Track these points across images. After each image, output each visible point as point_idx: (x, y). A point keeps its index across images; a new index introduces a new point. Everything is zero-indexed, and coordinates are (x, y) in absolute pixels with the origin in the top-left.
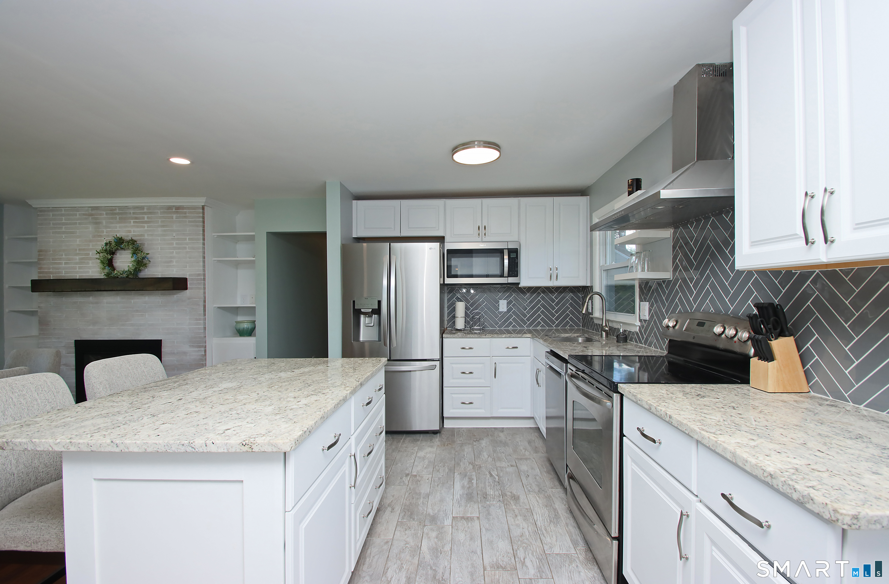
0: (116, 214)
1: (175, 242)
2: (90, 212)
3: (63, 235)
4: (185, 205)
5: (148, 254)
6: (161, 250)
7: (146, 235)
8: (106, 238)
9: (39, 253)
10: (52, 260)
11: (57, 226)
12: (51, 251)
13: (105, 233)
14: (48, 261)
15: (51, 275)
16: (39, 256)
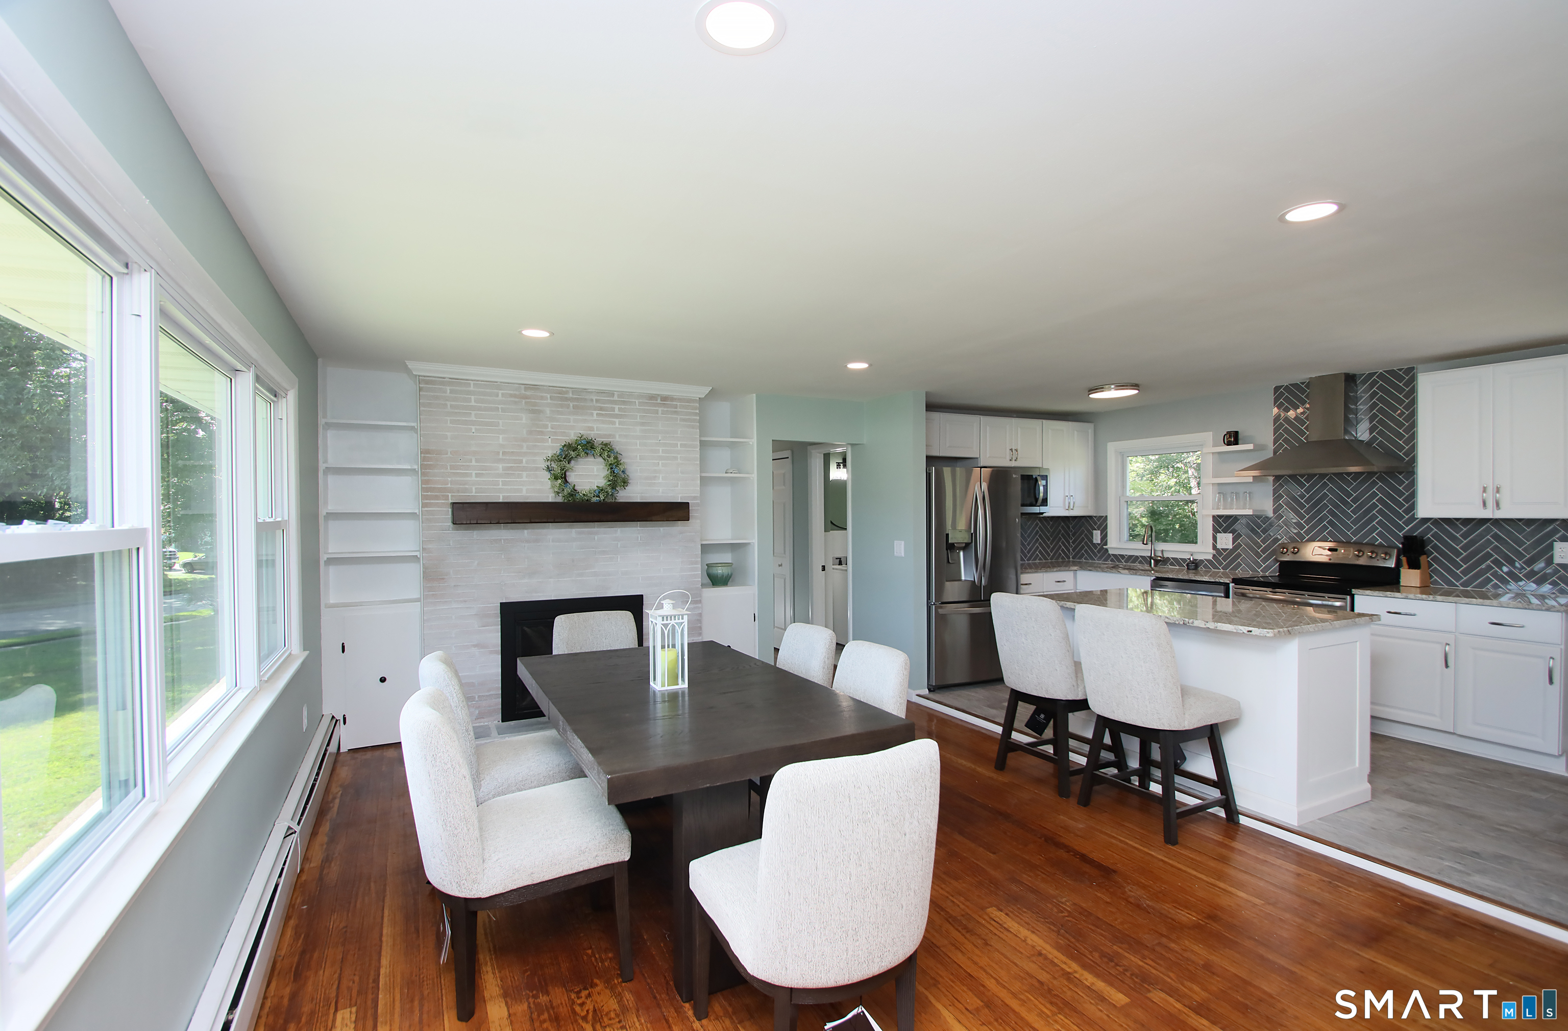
0: (567, 399)
1: (661, 449)
2: (523, 392)
3: (473, 427)
4: (676, 396)
5: (627, 465)
6: (640, 459)
7: (617, 437)
8: (552, 437)
9: (423, 455)
10: (451, 469)
11: (458, 411)
12: (449, 453)
13: (550, 428)
14: (442, 471)
15: (450, 495)
16: (423, 461)
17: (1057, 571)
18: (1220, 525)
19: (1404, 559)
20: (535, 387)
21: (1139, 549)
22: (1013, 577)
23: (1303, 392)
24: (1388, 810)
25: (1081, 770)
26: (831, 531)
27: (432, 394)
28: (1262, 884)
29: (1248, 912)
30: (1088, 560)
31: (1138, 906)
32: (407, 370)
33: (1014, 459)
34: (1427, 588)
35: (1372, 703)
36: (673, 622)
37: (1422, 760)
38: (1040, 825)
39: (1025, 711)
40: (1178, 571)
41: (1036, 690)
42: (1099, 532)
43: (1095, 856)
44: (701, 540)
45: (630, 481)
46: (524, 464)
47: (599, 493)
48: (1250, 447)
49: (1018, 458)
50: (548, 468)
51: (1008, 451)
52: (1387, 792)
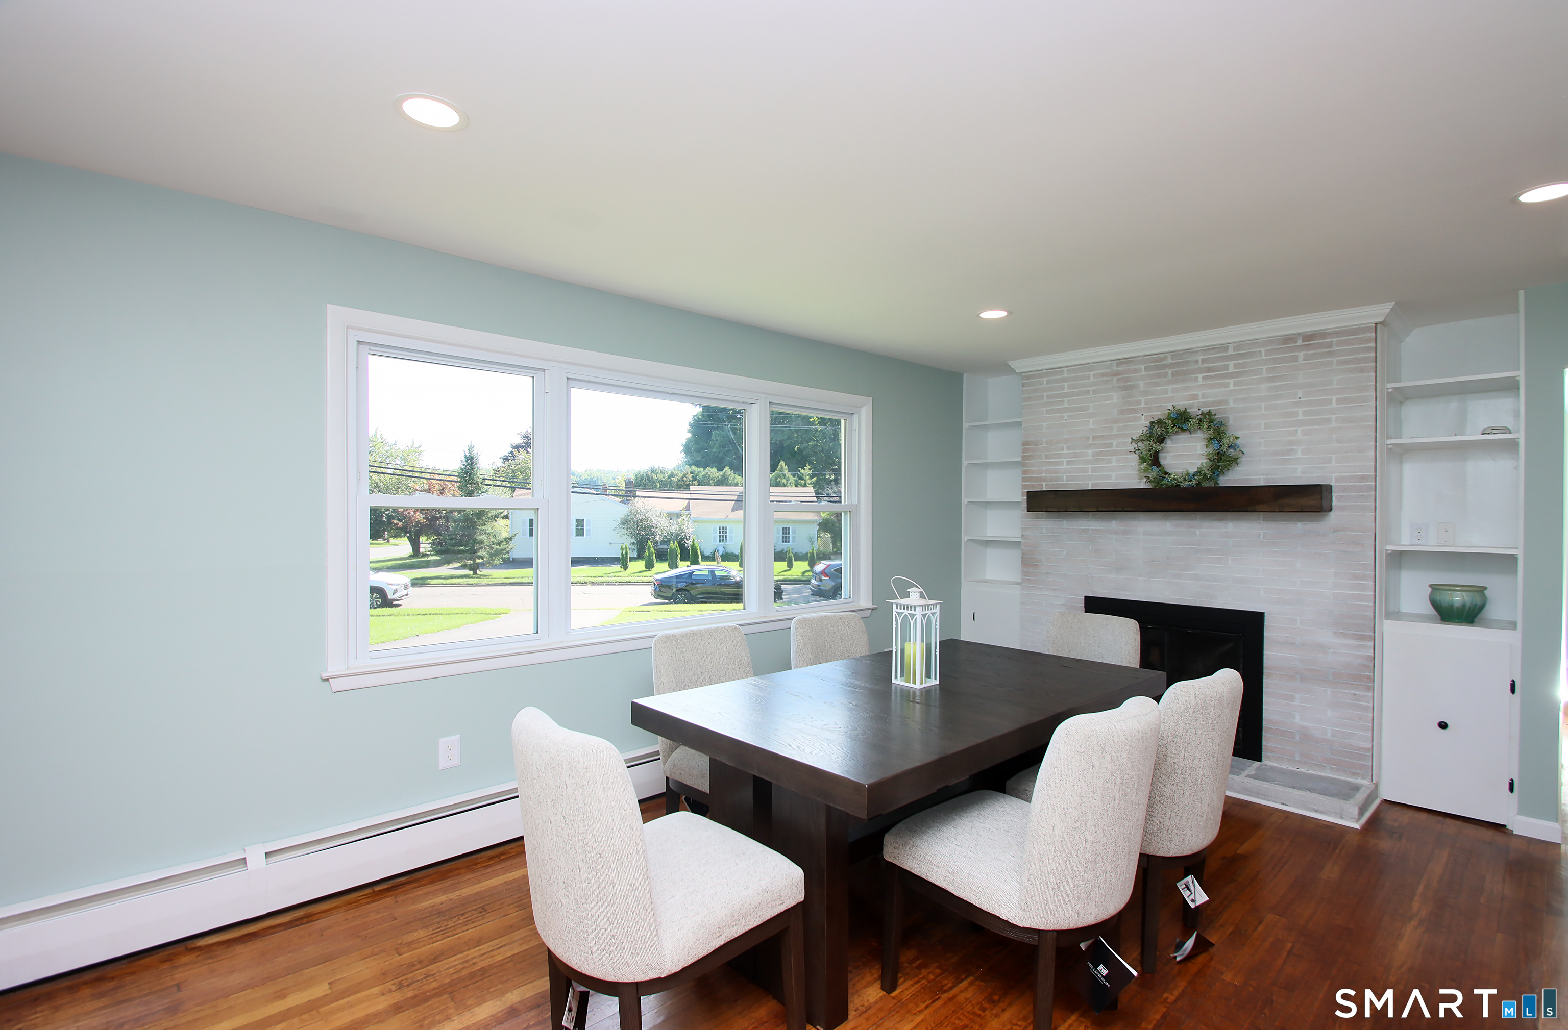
0: (1165, 366)
1: (1300, 410)
3: (1065, 415)
4: (1328, 329)
5: (1237, 438)
6: (1265, 429)
7: (1231, 402)
8: (1145, 414)
9: (1023, 447)
10: (1045, 458)
11: (1054, 400)
12: (1044, 443)
13: (1143, 404)
14: (1039, 460)
15: (1044, 483)
16: (1024, 453)
20: (1127, 361)
27: (1032, 387)
45: (1243, 460)
46: (1114, 448)
47: (1195, 476)
50: (1138, 448)
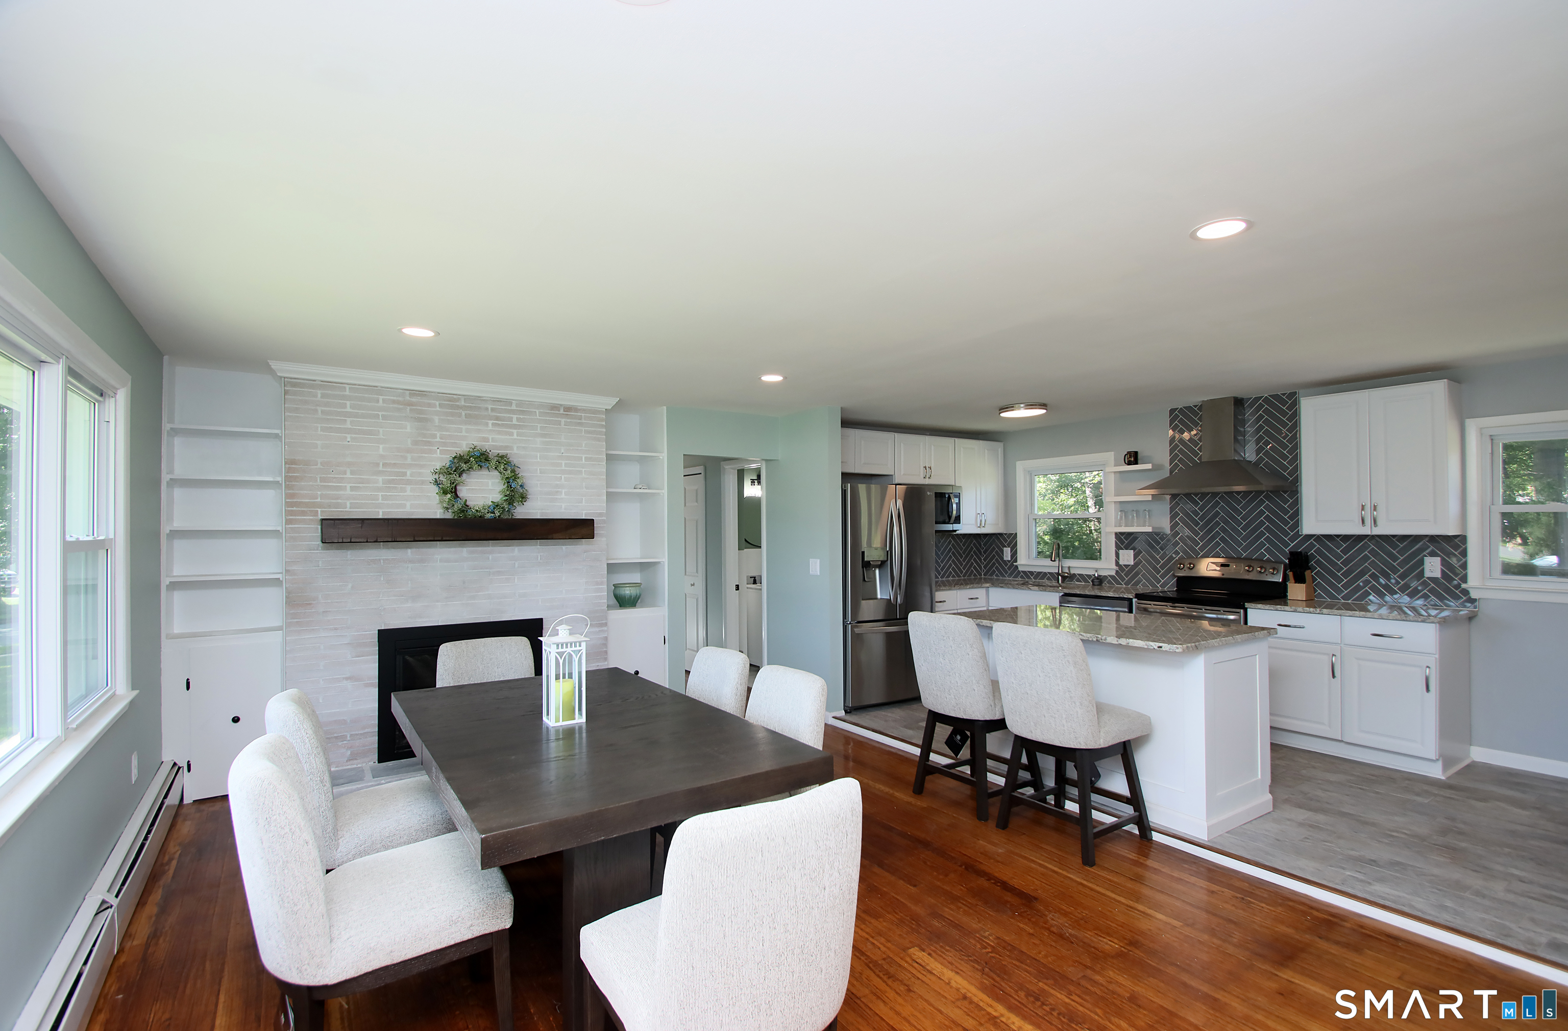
0: (458, 407)
2: (408, 398)
3: (347, 436)
6: (540, 473)
7: (515, 448)
8: (440, 448)
9: (287, 466)
10: (321, 482)
11: (332, 417)
12: (319, 464)
13: (438, 438)
14: (311, 483)
15: (319, 510)
16: (288, 472)
17: (969, 588)
18: (1122, 542)
19: (1290, 574)
20: (422, 394)
21: (1048, 566)
22: (927, 594)
23: (1196, 414)
24: (1289, 820)
25: (1000, 792)
26: (745, 550)
27: (300, 398)
28: (1178, 904)
29: (1168, 936)
30: (999, 576)
31: (1061, 936)
32: (272, 372)
33: (928, 476)
34: (1312, 602)
35: (1271, 714)
36: (569, 650)
37: (1314, 767)
38: (960, 852)
39: (942, 732)
40: (1084, 587)
41: (955, 710)
42: (1009, 549)
43: (1016, 882)
44: (607, 559)
45: (529, 497)
46: (408, 477)
47: (494, 508)
48: (1149, 466)
49: (932, 475)
50: (436, 481)
51: (922, 468)
52: (1287, 801)
